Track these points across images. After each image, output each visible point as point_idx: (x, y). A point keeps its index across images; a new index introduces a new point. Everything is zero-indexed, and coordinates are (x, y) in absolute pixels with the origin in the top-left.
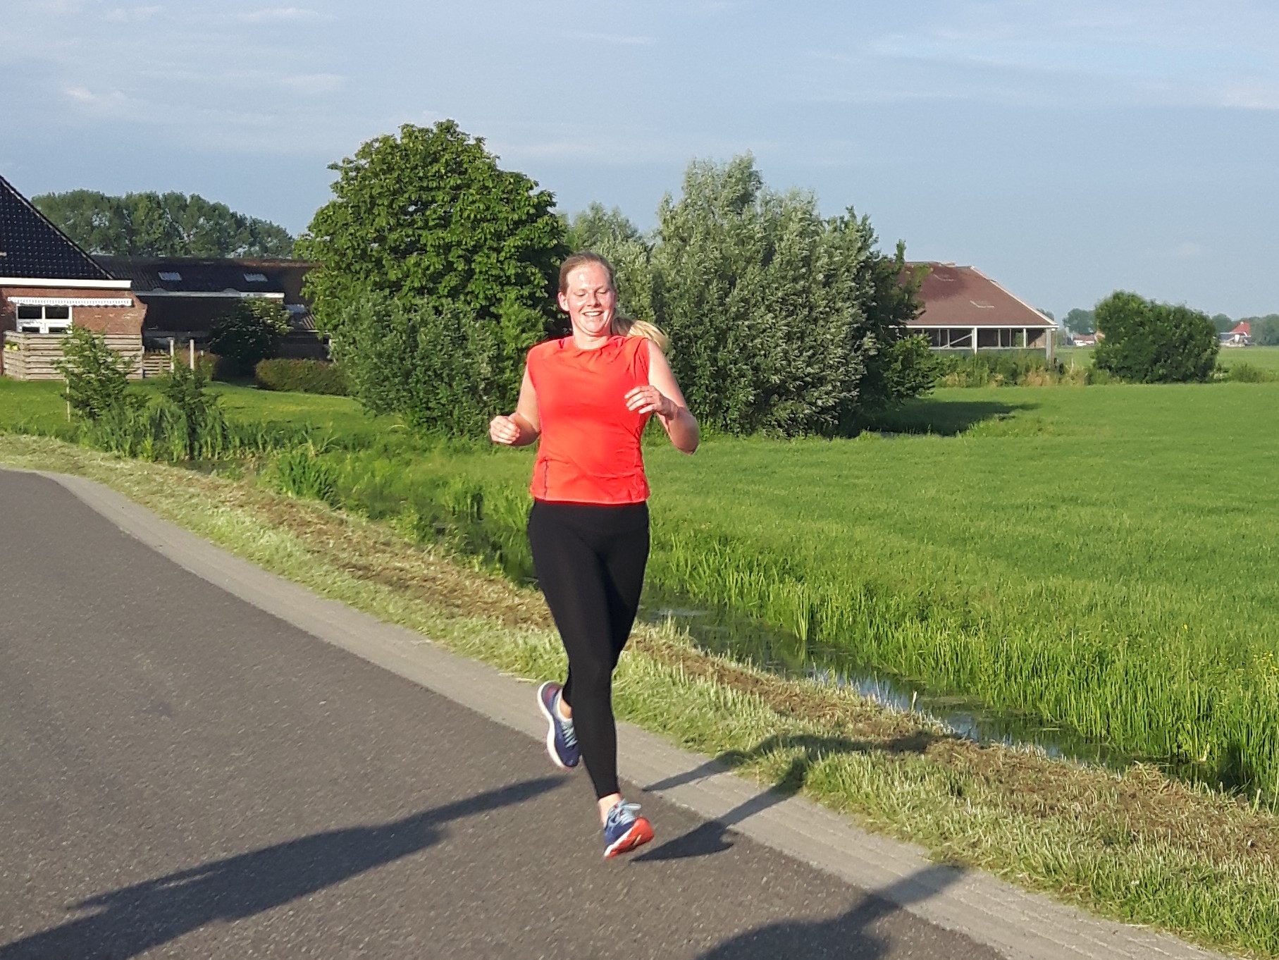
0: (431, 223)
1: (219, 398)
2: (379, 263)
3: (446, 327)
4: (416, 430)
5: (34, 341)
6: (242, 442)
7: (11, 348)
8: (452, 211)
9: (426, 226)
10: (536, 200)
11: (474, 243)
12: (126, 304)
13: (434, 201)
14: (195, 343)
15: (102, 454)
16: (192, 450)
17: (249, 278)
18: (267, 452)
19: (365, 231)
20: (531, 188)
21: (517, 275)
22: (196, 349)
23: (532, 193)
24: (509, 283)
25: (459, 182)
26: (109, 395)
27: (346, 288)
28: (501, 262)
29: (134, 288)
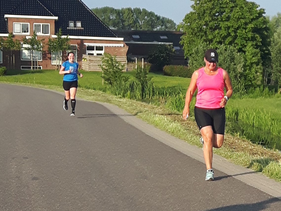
0: (223, 20)
1: (152, 78)
2: (205, 33)
3: (228, 56)
5: (92, 58)
6: (159, 93)
7: (84, 60)
8: (231, 15)
9: (222, 20)
10: (259, 11)
11: (238, 26)
12: (122, 46)
13: (224, 12)
14: (144, 59)
16: (143, 96)
17: (162, 37)
18: (167, 97)
19: (201, 22)
20: (257, 7)
21: (252, 37)
22: (144, 61)
23: (258, 9)
24: (249, 40)
25: (233, 5)
26: (116, 77)
27: (194, 41)
28: (246, 33)
29: (124, 40)
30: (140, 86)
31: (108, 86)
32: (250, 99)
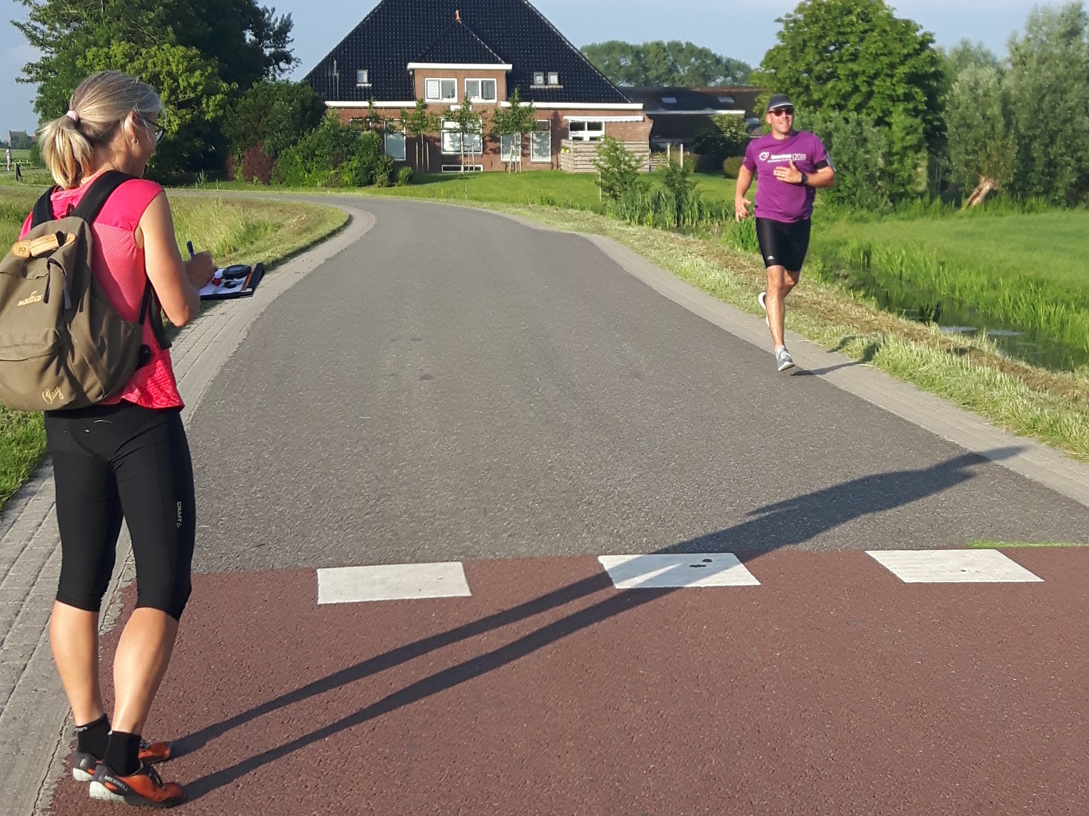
0: (845, 58)
1: (697, 185)
2: (807, 88)
3: (853, 132)
4: (830, 205)
5: (580, 147)
6: (711, 214)
7: (565, 151)
8: (860, 48)
9: (841, 61)
10: (921, 39)
11: (875, 71)
12: (640, 120)
13: (847, 42)
14: (684, 146)
15: (618, 222)
16: (678, 220)
17: (722, 100)
18: (729, 221)
19: (799, 65)
20: (918, 30)
21: (905, 93)
22: (684, 151)
23: (918, 34)
24: (899, 100)
25: (867, 27)
26: (626, 183)
28: (893, 85)
29: (644, 108)
30: (673, 200)
31: (610, 203)
32: (901, 223)
